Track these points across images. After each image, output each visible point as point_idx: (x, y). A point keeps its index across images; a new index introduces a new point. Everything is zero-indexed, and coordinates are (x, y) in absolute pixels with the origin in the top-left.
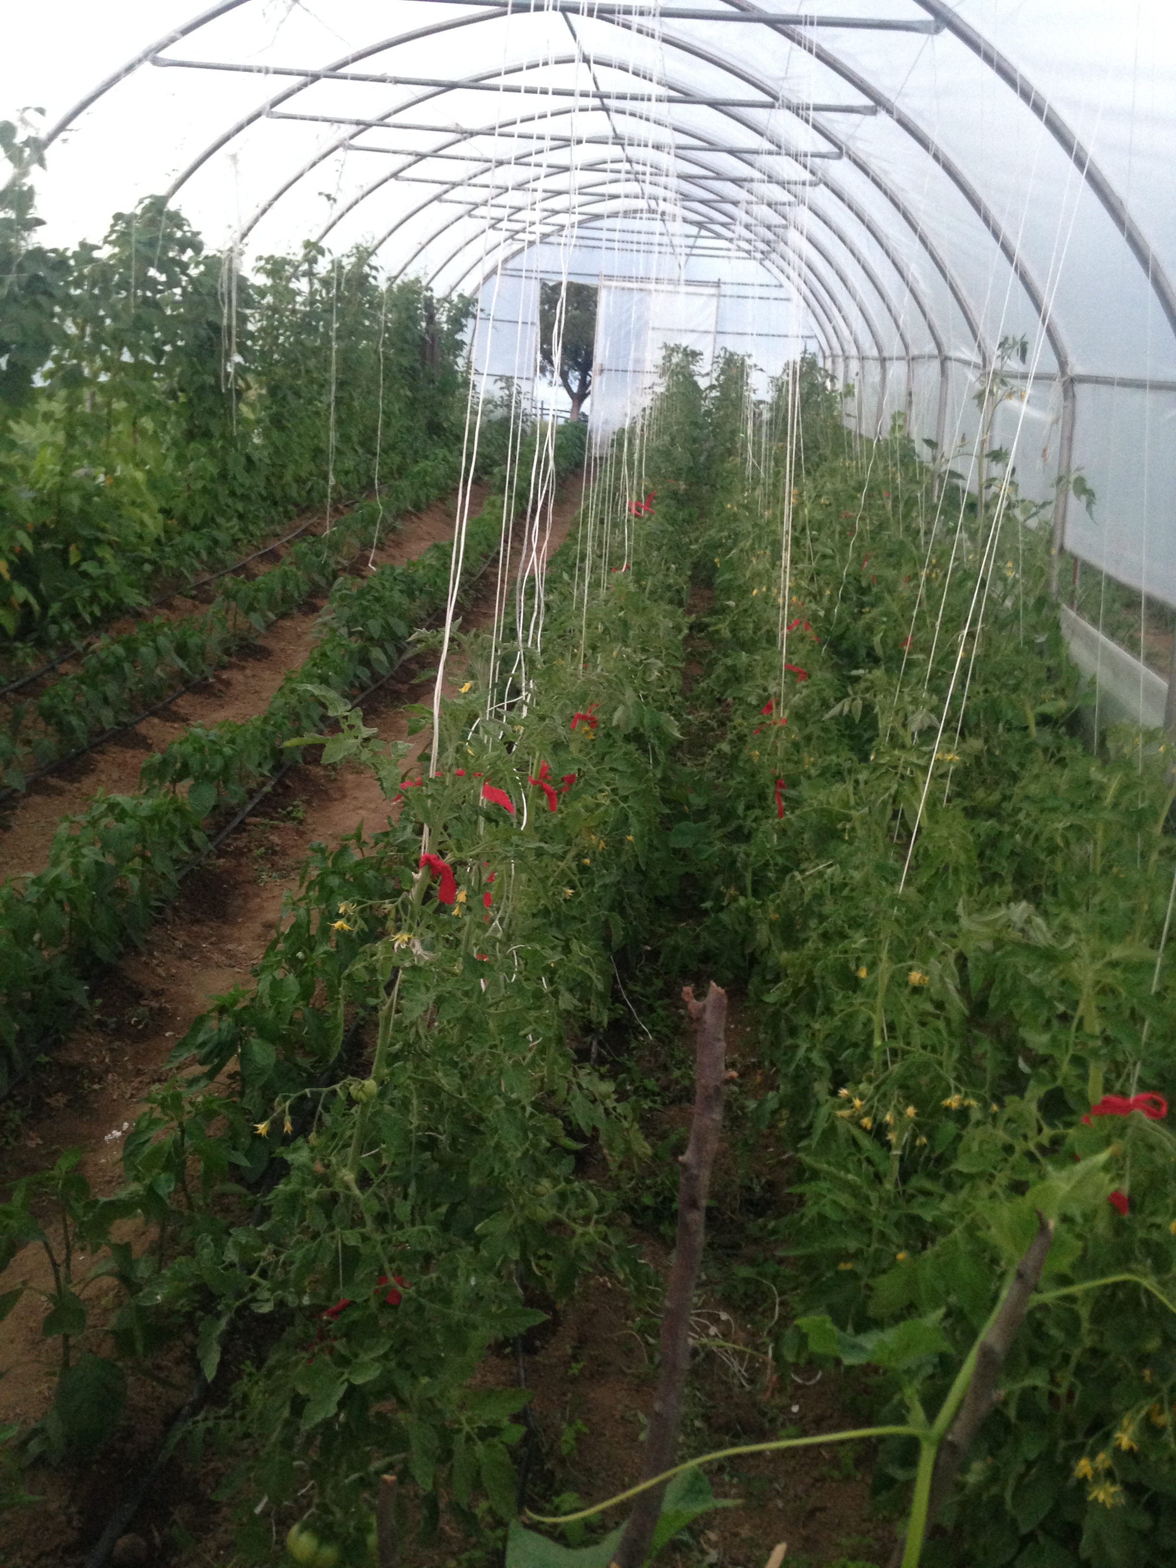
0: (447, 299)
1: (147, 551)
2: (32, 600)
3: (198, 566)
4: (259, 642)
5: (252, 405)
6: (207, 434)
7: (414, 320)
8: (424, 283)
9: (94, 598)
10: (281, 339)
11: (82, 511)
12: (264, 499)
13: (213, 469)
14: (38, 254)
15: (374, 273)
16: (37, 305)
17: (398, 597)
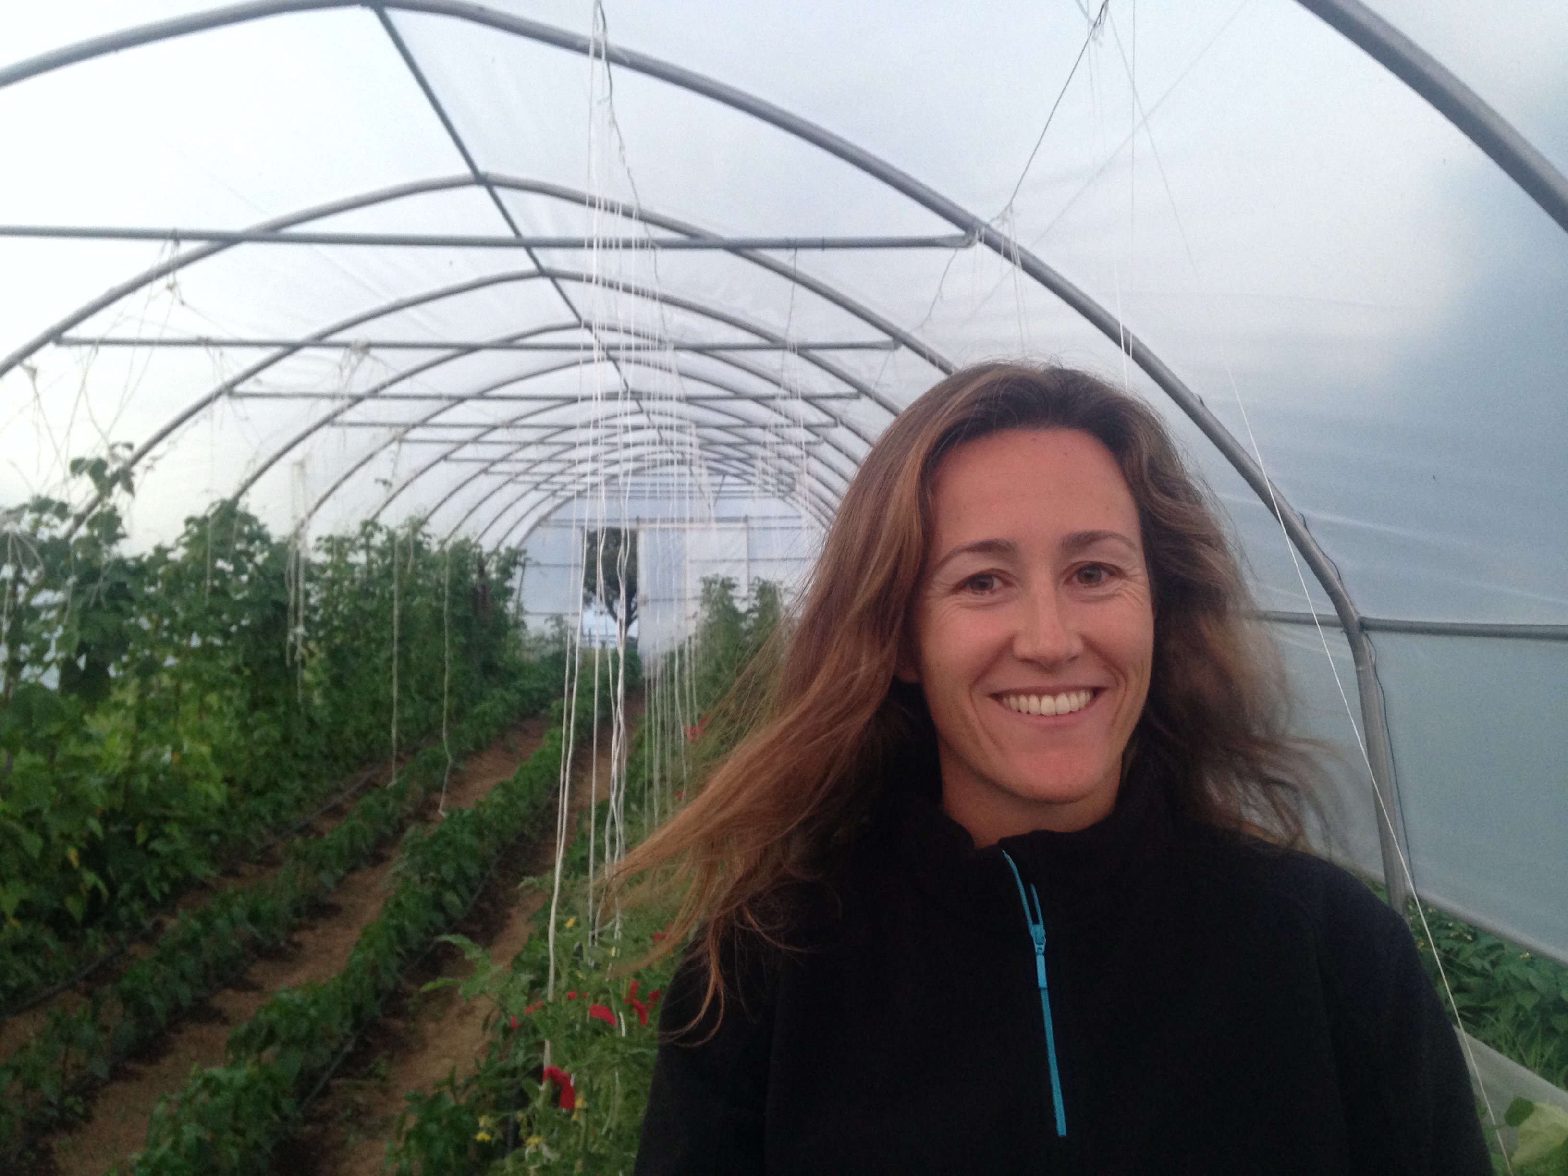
0: (496, 552)
1: (214, 822)
2: (101, 885)
3: (264, 831)
4: (330, 899)
5: (314, 671)
6: (270, 703)
7: (465, 574)
8: (473, 541)
9: (164, 875)
10: (340, 607)
11: (150, 791)
12: (326, 757)
13: (276, 734)
14: (121, 563)
15: (427, 539)
16: (118, 610)
17: (468, 839)
